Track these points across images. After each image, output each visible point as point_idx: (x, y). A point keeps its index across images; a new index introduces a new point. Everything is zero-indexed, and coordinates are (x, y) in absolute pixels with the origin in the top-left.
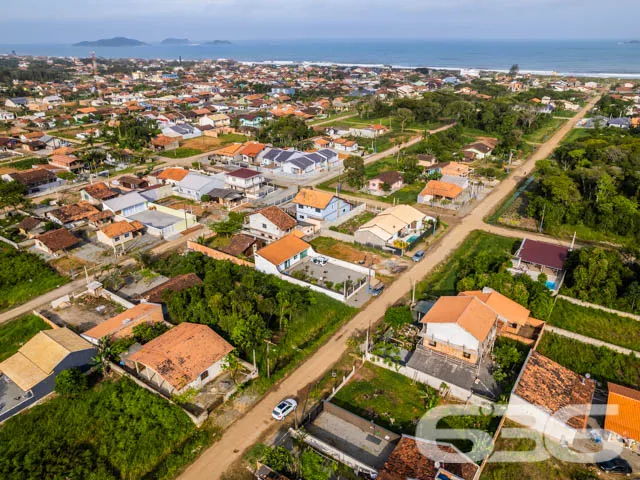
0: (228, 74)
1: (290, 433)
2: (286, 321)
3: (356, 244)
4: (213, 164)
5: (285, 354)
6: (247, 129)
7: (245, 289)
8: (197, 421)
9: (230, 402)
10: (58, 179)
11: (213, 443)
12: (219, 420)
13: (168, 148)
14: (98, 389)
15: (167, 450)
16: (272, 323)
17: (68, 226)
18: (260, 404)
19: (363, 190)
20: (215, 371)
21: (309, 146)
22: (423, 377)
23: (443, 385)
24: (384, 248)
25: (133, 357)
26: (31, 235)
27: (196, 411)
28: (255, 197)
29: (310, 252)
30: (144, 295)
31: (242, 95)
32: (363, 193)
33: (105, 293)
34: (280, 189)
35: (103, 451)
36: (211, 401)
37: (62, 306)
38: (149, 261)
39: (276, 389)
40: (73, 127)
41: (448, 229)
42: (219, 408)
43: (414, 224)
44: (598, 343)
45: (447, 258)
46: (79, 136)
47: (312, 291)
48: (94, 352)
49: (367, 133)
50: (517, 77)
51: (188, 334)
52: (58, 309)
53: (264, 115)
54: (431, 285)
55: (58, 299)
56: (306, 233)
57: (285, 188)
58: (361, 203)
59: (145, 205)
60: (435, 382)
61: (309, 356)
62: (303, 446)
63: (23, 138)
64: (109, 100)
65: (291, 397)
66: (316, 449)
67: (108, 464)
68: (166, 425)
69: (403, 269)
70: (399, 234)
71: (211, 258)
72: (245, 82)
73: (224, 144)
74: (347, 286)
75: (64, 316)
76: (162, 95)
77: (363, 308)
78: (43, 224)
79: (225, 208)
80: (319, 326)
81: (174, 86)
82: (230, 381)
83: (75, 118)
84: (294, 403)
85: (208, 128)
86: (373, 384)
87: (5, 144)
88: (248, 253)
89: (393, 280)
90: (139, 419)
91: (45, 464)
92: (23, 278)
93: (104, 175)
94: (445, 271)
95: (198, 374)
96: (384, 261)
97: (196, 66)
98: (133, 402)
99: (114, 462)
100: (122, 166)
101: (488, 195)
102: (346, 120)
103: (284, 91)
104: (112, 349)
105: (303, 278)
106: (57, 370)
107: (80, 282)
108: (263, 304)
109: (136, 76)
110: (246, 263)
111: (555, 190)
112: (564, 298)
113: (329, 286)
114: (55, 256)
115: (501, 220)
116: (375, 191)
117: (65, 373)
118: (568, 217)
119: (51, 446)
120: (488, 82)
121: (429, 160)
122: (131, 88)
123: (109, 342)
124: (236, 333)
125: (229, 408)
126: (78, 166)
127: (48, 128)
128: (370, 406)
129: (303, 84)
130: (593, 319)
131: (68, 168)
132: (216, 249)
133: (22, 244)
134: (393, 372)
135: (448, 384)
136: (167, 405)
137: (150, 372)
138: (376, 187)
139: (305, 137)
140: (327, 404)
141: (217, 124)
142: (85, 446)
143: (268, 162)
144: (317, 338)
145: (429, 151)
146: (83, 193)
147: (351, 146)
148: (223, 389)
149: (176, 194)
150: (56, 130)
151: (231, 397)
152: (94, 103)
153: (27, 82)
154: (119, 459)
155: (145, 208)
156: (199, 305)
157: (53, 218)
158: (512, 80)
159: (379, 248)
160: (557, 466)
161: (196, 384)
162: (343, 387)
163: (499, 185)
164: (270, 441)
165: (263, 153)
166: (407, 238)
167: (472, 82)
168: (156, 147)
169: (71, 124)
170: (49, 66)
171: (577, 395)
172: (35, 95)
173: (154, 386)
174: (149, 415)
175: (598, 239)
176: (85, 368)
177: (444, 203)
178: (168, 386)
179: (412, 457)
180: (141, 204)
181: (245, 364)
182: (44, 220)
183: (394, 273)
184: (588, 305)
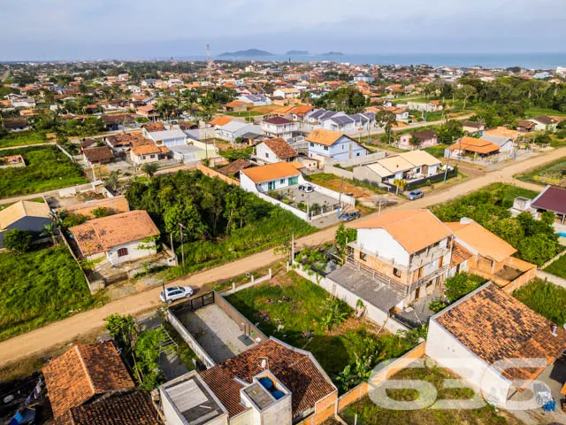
2: (234, 226)
3: (355, 182)
6: (312, 100)
9: (133, 280)
10: (136, 123)
11: (92, 309)
12: (112, 292)
13: (236, 110)
19: (393, 144)
21: (361, 111)
22: (342, 293)
23: (360, 303)
24: (380, 184)
29: (301, 181)
32: (389, 146)
37: (67, 196)
39: (184, 279)
41: (465, 179)
42: (120, 283)
52: (63, 198)
56: (306, 165)
59: (185, 140)
60: (352, 300)
62: (168, 327)
65: (191, 287)
69: (391, 204)
72: (333, 73)
74: (316, 209)
77: (324, 229)
84: (189, 291)
85: (280, 98)
86: (285, 292)
101: (532, 158)
105: (279, 198)
110: (234, 182)
113: (300, 207)
114: (92, 167)
122: (238, 76)
123: (63, 214)
125: (130, 284)
126: (155, 115)
128: (266, 310)
131: (146, 115)
132: (216, 170)
134: (314, 284)
135: (365, 303)
138: (407, 143)
139: (361, 106)
140: (219, 299)
141: (288, 96)
143: (313, 120)
149: (217, 136)
151: (137, 276)
155: (185, 142)
157: (109, 142)
159: (375, 185)
163: (551, 151)
165: (311, 113)
168: (228, 108)
171: (537, 345)
180: (183, 138)
181: (169, 252)
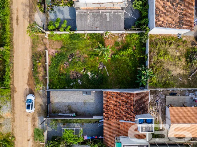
11: (14, 143)
18: (15, 106)
179: (116, 105)
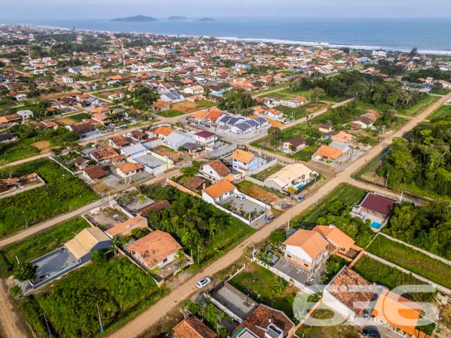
0: (208, 50)
1: (203, 296)
2: (213, 234)
3: (265, 188)
4: (189, 123)
5: (210, 252)
6: (214, 97)
7: (192, 214)
8: (159, 284)
9: (177, 276)
10: (97, 130)
11: (165, 296)
12: (169, 285)
13: (163, 109)
14: (112, 262)
15: (142, 297)
16: (205, 234)
17: (101, 163)
19: (279, 148)
20: (171, 258)
21: (251, 113)
22: (281, 274)
23: (291, 280)
24: (281, 192)
25: (130, 246)
26: (81, 168)
27: (159, 279)
28: (211, 150)
29: (236, 191)
30: (139, 211)
31: (215, 68)
32: (278, 150)
33: (118, 207)
34: (227, 145)
35: (112, 293)
36: (167, 275)
37: (96, 213)
38: (144, 190)
39: (202, 271)
40: (107, 90)
41: (326, 180)
42: (171, 279)
43: (303, 177)
44: (393, 265)
45: (319, 201)
46: (110, 97)
47: (232, 216)
48: (110, 242)
49: (292, 105)
50: (415, 58)
51: (159, 237)
52: (94, 215)
53: (227, 85)
54: (304, 218)
55: (94, 209)
56: (236, 178)
57: (230, 144)
58: (274, 159)
59: (145, 152)
60: (287, 278)
61: (222, 255)
62: (209, 303)
63: (78, 98)
64: (130, 69)
65: (209, 277)
66: (215, 306)
67: (114, 300)
68: (143, 285)
69: (289, 206)
70: (293, 182)
71: (178, 190)
72: (218, 58)
73: (198, 108)
74: (253, 215)
75: (96, 219)
76: (163, 67)
77: (260, 229)
78: (88, 161)
79: (192, 156)
80: (232, 238)
81: (172, 59)
82: (178, 265)
83: (109, 83)
84: (209, 280)
85: (190, 95)
86: (254, 275)
87: (68, 102)
88: (200, 188)
89: (281, 213)
90: (130, 280)
91: (86, 296)
92: (76, 194)
93: (123, 128)
94: (315, 210)
95: (161, 260)
96: (280, 200)
97: (188, 42)
98: (128, 271)
99: (117, 299)
100: (134, 122)
101: (360, 157)
102: (281, 91)
103: (243, 66)
104: (120, 241)
105: (228, 207)
106: (92, 250)
107: (106, 199)
108: (200, 223)
109: (148, 49)
110: (198, 195)
111: (397, 161)
112: (383, 234)
113: (242, 214)
114: (93, 182)
115: (363, 176)
116: (286, 149)
117: (96, 252)
118: (405, 179)
119: (89, 288)
120: (391, 62)
121: (327, 128)
122: (144, 60)
123: (118, 237)
124: (184, 239)
125: (176, 279)
126: (108, 121)
127: (92, 90)
128: (249, 287)
129: (257, 60)
130: (396, 249)
131: (102, 123)
132: (182, 185)
133: (76, 173)
134: (266, 269)
135: (293, 280)
136: (144, 274)
137: (137, 256)
138: (287, 147)
139: (250, 106)
140: (226, 283)
141: (195, 92)
142: (104, 290)
143: (223, 124)
144: (230, 245)
145: (329, 121)
146: (110, 141)
147: (278, 114)
148: (174, 268)
149: (164, 144)
150: (96, 92)
151: (177, 274)
152: (120, 71)
153: (81, 53)
154: (119, 298)
156: (166, 221)
157: (93, 157)
158: (411, 60)
159: (278, 191)
160: (340, 330)
161: (161, 264)
162: (238, 275)
163: (370, 149)
164: (193, 299)
165: (220, 118)
166: (298, 185)
167: (379, 62)
168: (156, 108)
169: (106, 88)
170: (95, 40)
172: (85, 64)
173: (139, 264)
174: (135, 279)
175: (423, 195)
176: (105, 250)
177: (328, 162)
178: (146, 264)
180: (143, 151)
181: (188, 256)
182: (88, 159)
183: (284, 208)
184: (396, 240)
